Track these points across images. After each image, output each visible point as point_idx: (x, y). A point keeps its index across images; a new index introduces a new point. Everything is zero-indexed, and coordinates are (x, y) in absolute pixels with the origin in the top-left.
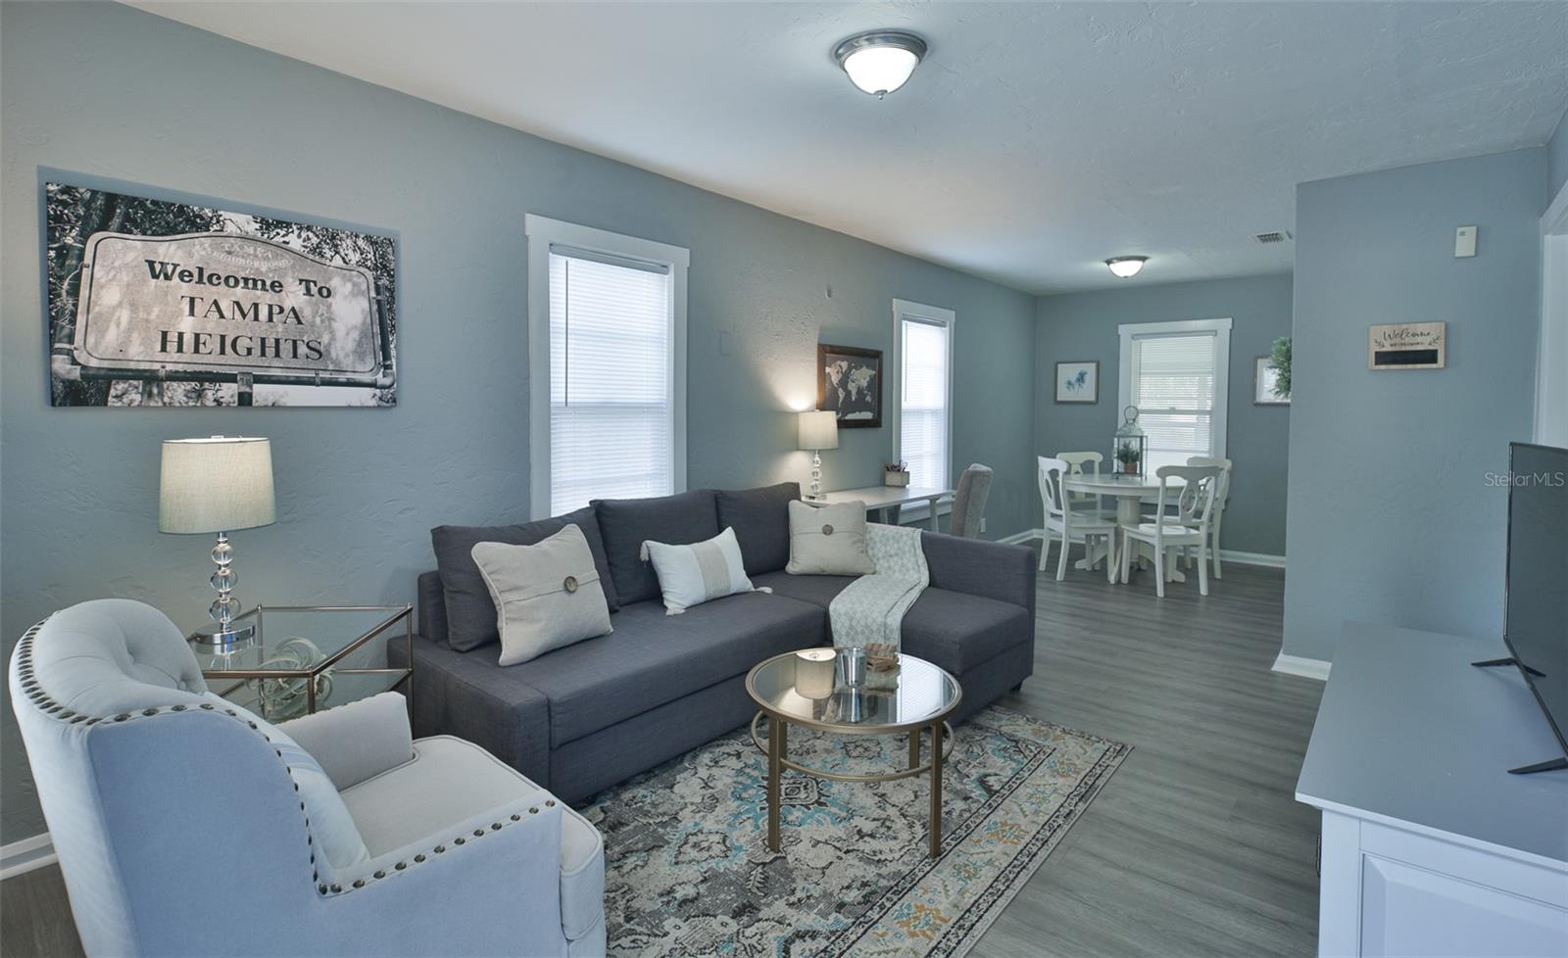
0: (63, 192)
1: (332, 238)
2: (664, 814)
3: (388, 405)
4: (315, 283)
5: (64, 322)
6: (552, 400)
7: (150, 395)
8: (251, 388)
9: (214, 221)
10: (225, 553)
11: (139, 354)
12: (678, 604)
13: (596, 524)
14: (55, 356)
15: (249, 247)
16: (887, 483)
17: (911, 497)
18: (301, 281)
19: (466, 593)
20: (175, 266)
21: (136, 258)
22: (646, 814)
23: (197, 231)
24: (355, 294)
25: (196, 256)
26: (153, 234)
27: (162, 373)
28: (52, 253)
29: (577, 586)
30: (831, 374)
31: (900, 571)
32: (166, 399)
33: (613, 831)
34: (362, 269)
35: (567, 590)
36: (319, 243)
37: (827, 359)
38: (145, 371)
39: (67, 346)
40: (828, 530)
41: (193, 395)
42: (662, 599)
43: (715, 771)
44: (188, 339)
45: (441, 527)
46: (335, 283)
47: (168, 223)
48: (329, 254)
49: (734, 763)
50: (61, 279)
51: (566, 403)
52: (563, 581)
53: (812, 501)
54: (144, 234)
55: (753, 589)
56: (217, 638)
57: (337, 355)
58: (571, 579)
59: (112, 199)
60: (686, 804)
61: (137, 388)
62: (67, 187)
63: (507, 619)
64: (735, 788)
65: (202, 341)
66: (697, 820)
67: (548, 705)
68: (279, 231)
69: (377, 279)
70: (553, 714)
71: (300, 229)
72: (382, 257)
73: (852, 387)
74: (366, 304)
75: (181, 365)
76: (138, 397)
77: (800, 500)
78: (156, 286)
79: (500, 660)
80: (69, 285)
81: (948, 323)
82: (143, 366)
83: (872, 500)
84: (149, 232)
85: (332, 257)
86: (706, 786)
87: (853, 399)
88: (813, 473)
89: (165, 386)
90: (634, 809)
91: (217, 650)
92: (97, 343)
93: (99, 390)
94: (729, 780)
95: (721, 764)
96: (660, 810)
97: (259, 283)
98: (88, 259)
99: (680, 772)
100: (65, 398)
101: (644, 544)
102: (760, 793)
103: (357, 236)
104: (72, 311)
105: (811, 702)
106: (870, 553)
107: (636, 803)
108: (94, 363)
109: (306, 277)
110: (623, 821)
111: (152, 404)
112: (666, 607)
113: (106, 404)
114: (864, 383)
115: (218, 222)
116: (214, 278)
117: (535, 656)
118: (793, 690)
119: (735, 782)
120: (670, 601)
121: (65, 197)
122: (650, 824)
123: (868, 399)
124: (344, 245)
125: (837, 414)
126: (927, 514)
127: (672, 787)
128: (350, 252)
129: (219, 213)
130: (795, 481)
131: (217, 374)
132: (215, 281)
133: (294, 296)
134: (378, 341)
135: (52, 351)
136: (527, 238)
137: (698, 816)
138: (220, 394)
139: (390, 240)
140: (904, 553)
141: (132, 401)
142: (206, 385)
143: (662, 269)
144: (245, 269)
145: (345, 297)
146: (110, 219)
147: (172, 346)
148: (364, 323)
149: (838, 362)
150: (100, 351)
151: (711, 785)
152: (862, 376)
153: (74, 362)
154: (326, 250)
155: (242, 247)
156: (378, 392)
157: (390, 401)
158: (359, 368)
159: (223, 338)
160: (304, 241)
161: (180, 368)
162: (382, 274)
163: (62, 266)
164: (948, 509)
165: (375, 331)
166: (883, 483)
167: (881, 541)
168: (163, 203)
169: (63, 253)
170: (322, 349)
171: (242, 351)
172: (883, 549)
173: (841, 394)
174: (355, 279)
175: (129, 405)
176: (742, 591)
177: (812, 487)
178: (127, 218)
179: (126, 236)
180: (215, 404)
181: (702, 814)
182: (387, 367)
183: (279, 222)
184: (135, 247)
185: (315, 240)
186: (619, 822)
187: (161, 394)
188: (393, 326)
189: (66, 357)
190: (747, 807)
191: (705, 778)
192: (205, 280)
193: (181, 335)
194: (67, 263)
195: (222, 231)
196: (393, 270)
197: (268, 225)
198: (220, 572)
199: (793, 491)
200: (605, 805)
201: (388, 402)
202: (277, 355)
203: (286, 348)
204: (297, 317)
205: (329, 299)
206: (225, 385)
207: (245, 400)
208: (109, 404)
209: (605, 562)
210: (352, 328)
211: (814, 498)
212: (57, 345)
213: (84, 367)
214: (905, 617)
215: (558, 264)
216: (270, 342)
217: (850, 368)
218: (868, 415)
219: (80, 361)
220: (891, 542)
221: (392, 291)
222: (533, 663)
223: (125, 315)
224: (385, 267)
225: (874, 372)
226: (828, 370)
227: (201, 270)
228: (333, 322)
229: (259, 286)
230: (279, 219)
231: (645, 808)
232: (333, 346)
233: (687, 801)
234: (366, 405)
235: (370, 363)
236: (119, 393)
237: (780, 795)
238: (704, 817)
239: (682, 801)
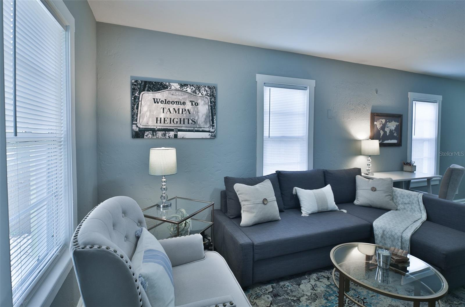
0: (135, 82)
1: (198, 88)
2: (295, 296)
3: (213, 138)
4: (194, 101)
5: (135, 116)
6: (264, 136)
7: (154, 135)
8: (177, 133)
9: (169, 86)
10: (164, 181)
11: (151, 124)
12: (306, 212)
13: (278, 180)
14: (133, 125)
15: (177, 92)
16: (404, 170)
17: (416, 177)
18: (190, 101)
19: (233, 199)
20: (160, 99)
21: (151, 98)
22: (288, 294)
23: (165, 89)
24: (204, 104)
25: (165, 97)
26: (155, 91)
27: (156, 129)
28: (133, 98)
29: (267, 202)
30: (377, 125)
31: (410, 211)
32: (157, 136)
33: (275, 297)
34: (207, 97)
35: (264, 203)
36: (195, 90)
37: (375, 119)
38: (152, 128)
39: (135, 122)
40: (374, 189)
41: (163, 135)
42: (301, 209)
43: (318, 283)
44: (163, 120)
45: (226, 177)
46: (199, 101)
47: (158, 88)
48: (198, 92)
49: (325, 281)
50: (135, 105)
51: (269, 137)
52: (263, 200)
53: (367, 176)
54: (153, 91)
55: (339, 210)
56: (161, 206)
57: (199, 123)
58: (265, 200)
59: (146, 82)
60: (304, 294)
61: (151, 133)
62: (136, 80)
63: (243, 210)
64: (325, 293)
65: (166, 120)
66: (308, 303)
67: (253, 245)
68: (185, 87)
69: (211, 99)
70: (254, 249)
71: (190, 86)
72: (212, 92)
73: (387, 130)
74: (207, 107)
75: (161, 127)
76: (151, 136)
77: (361, 175)
78: (155, 105)
79: (241, 224)
80: (136, 106)
81: (438, 101)
82: (152, 127)
83: (396, 177)
84: (154, 91)
85: (199, 93)
86: (313, 289)
87: (388, 135)
88: (368, 165)
89: (157, 133)
90: (284, 290)
91: (162, 209)
92: (142, 122)
93: (142, 134)
94: (323, 289)
95: (320, 280)
96: (294, 294)
97: (180, 103)
98: (140, 99)
99: (303, 279)
100: (135, 136)
101: (294, 188)
102: (336, 299)
103: (205, 87)
104: (137, 113)
105: (365, 255)
106: (395, 201)
107: (285, 288)
108: (141, 127)
109: (192, 100)
110: (279, 294)
111: (154, 138)
112: (302, 213)
113: (144, 138)
114: (393, 128)
115: (170, 86)
116: (169, 102)
117: (252, 225)
118: (357, 248)
119: (325, 291)
120: (304, 211)
121: (136, 83)
122: (289, 299)
123: (395, 134)
124: (202, 90)
125: (379, 141)
126: (426, 184)
127: (299, 285)
128: (203, 92)
129: (170, 83)
130: (359, 167)
131: (169, 129)
132: (169, 103)
133: (188, 106)
134: (211, 118)
135: (133, 124)
136: (256, 82)
137: (309, 301)
138: (170, 135)
139: (214, 87)
140: (413, 203)
141: (149, 137)
142: (167, 132)
143: (305, 88)
144: (176, 99)
145: (202, 105)
146: (145, 88)
147: (159, 122)
148: (207, 113)
149: (381, 120)
150: (143, 123)
151: (316, 289)
152: (392, 125)
153: (137, 127)
154: (197, 92)
155: (175, 93)
156: (210, 134)
157: (214, 137)
158: (205, 127)
159: (171, 119)
160: (191, 89)
161: (160, 127)
162: (212, 98)
163: (135, 101)
164: (437, 183)
165: (210, 115)
166: (402, 170)
167: (400, 197)
168: (157, 82)
169: (135, 98)
170: (195, 121)
171: (175, 122)
172: (401, 200)
173: (382, 133)
174: (205, 100)
175: (149, 138)
176: (333, 210)
177: (367, 170)
178: (149, 87)
179: (149, 92)
180: (168, 137)
181: (310, 301)
182: (213, 126)
183: (185, 85)
184: (151, 95)
185: (194, 89)
186: (277, 294)
187: (156, 135)
188: (215, 113)
189: (135, 125)
190: (329, 304)
191: (313, 285)
192: (167, 103)
193: (161, 118)
194: (136, 100)
195: (171, 89)
196: (215, 96)
197: (182, 86)
198: (163, 187)
199: (358, 171)
200: (273, 285)
201: (213, 137)
202: (184, 123)
203: (186, 121)
204: (189, 112)
205: (198, 106)
206: (171, 132)
207: (176, 136)
208: (145, 138)
209: (280, 193)
210: (203, 115)
211: (368, 174)
212: (134, 122)
213: (139, 128)
214: (413, 235)
215: (267, 90)
216: (182, 120)
217: (386, 122)
218: (395, 141)
219: (138, 126)
220: (406, 197)
221: (215, 102)
222: (252, 228)
223: (148, 114)
224: (213, 95)
225: (398, 124)
226: (375, 123)
227: (166, 100)
228: (199, 113)
229: (180, 104)
230: (185, 84)
231: (288, 291)
232: (198, 120)
233: (305, 293)
234: (207, 138)
235: (208, 125)
236: (147, 135)
237: (345, 303)
238: (311, 303)
239: (303, 293)
